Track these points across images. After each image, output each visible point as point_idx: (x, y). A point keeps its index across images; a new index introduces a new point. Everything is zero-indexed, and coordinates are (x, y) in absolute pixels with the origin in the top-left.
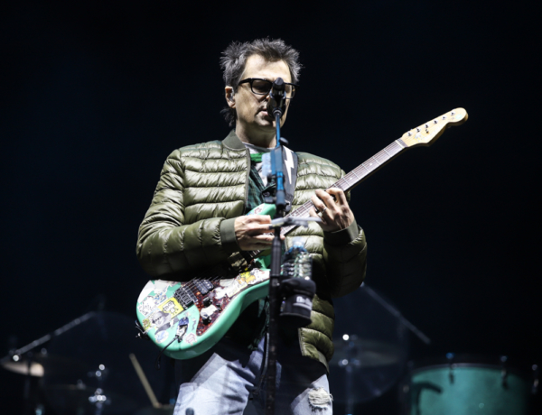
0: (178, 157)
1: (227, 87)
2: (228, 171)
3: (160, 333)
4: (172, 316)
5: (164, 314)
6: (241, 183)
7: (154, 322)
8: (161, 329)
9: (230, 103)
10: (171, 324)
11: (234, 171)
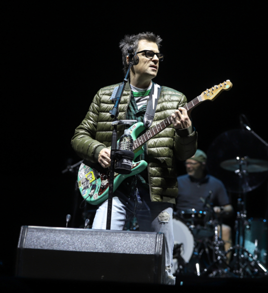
0: (100, 95)
3: (84, 191)
4: (90, 182)
5: (87, 180)
6: (124, 111)
7: (82, 184)
8: (85, 188)
10: (89, 186)
11: (122, 104)
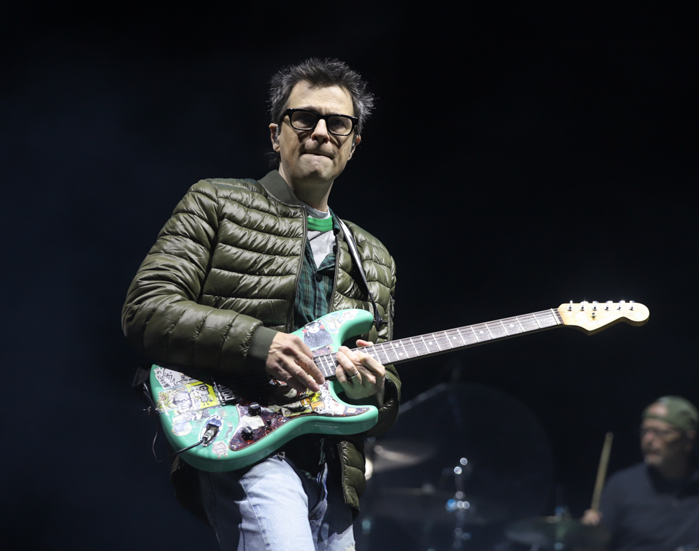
0: (214, 195)
1: (272, 125)
2: (278, 234)
4: (202, 407)
6: (294, 255)
9: (275, 146)
11: (285, 236)
